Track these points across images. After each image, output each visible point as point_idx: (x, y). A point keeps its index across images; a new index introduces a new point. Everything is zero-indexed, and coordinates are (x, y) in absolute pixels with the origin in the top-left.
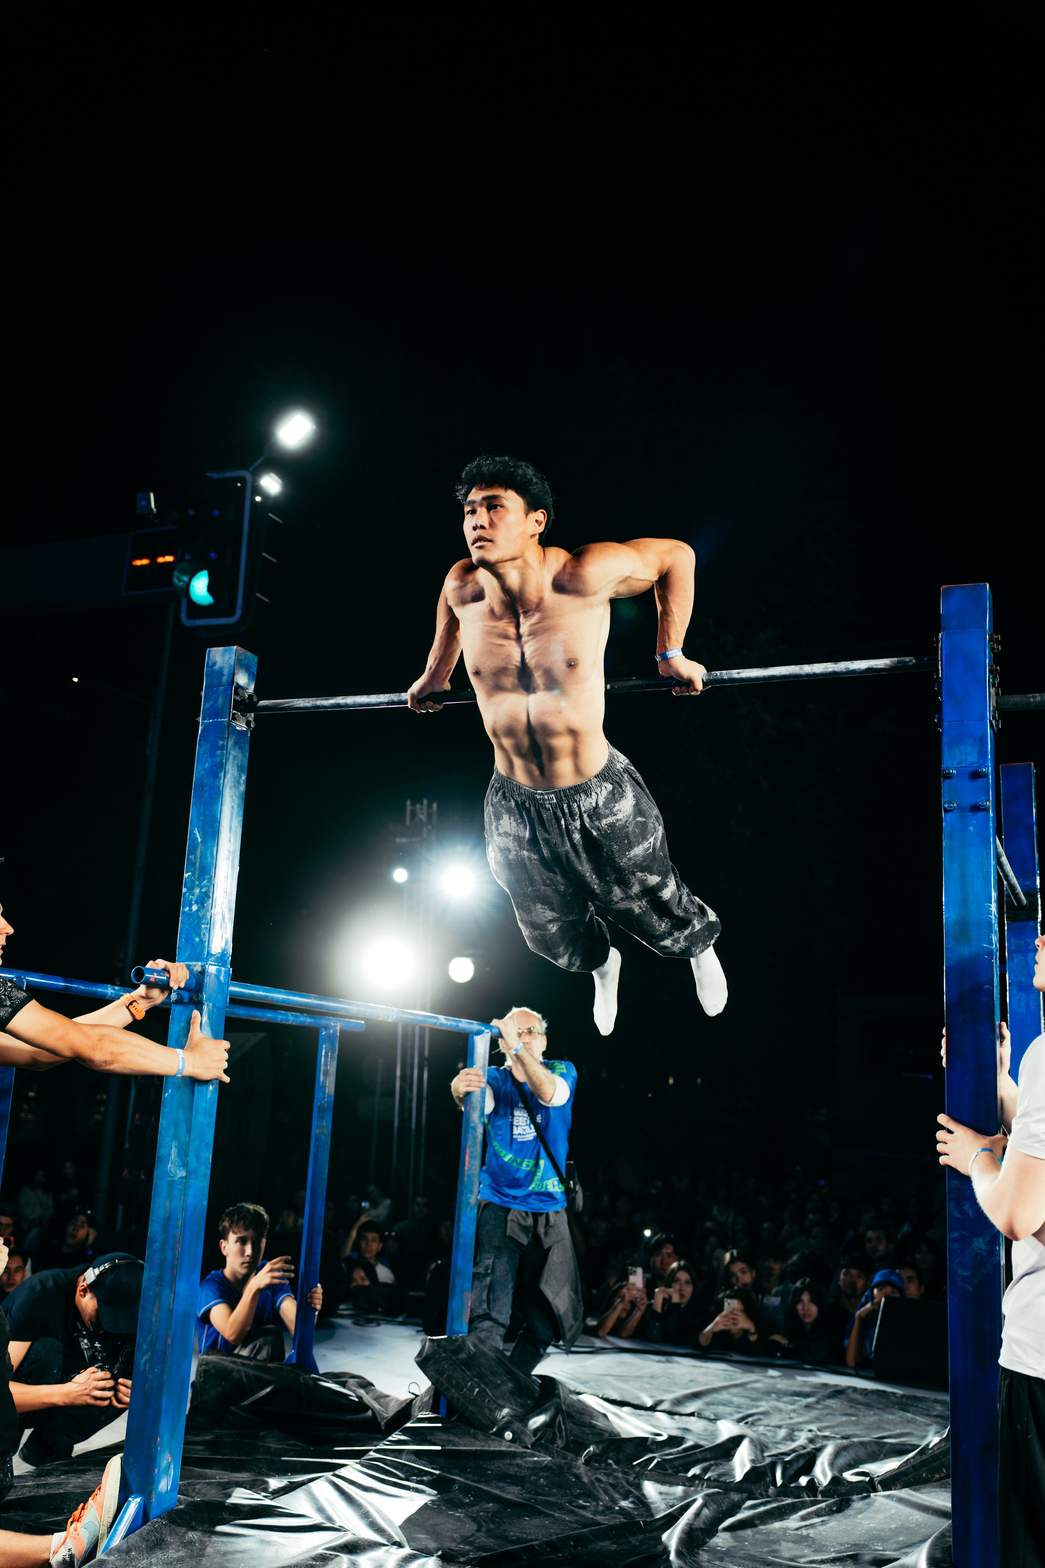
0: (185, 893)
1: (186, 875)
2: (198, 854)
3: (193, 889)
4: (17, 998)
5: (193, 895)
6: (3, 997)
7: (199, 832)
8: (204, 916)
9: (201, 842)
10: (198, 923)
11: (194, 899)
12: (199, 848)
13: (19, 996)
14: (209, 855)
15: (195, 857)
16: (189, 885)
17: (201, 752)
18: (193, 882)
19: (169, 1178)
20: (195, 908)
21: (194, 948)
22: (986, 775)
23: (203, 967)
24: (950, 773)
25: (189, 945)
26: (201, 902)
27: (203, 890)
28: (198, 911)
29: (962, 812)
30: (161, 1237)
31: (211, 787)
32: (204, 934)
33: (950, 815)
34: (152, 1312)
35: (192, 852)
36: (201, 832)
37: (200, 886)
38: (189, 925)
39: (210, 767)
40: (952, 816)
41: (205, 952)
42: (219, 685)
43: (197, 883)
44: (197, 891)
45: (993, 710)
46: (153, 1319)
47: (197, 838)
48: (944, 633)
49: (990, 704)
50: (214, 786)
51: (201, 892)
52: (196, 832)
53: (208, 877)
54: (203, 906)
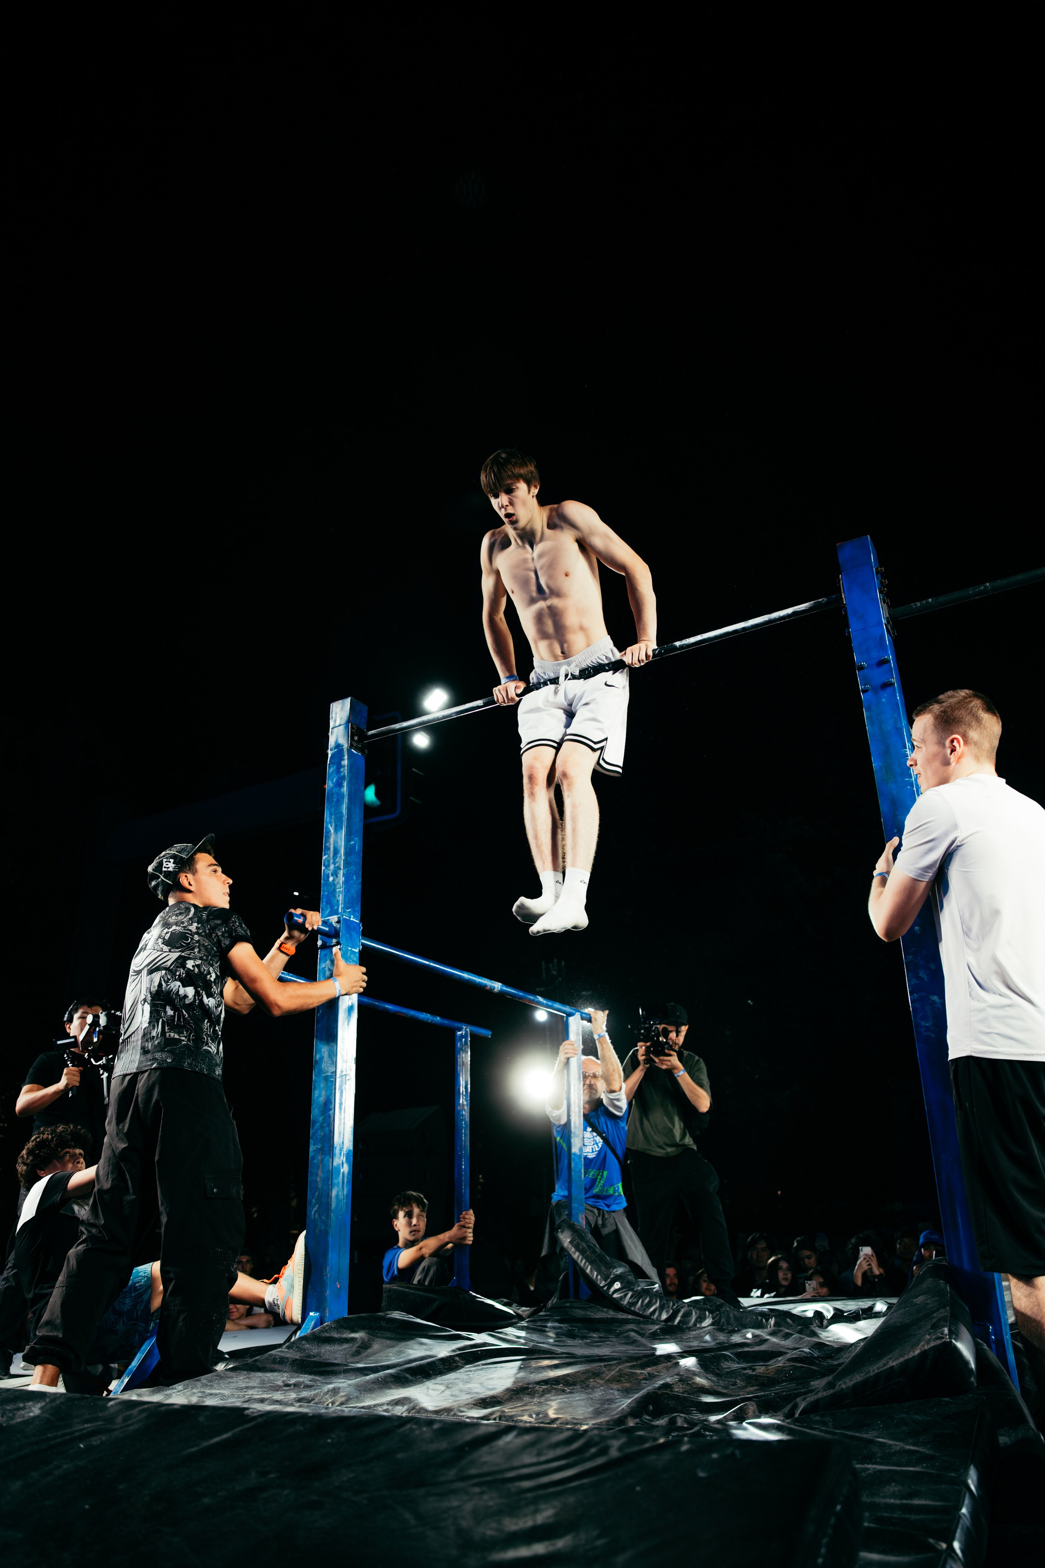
0: (324, 870)
1: (324, 858)
2: (332, 841)
3: (329, 865)
5: (329, 870)
8: (338, 883)
9: (334, 832)
10: (333, 889)
11: (330, 873)
12: (333, 836)
14: (339, 840)
15: (330, 843)
16: (326, 864)
17: (330, 771)
18: (329, 861)
19: (324, 1075)
20: (331, 879)
21: (332, 907)
22: (888, 661)
23: (339, 918)
24: (861, 665)
25: (329, 906)
26: (335, 874)
27: (336, 865)
28: (333, 880)
29: (875, 690)
30: (321, 1119)
31: (338, 794)
32: (339, 896)
33: (866, 694)
34: (317, 1175)
35: (327, 841)
36: (333, 826)
37: (334, 863)
38: (328, 891)
39: (337, 781)
40: (869, 694)
41: (340, 908)
42: (340, 725)
43: (332, 861)
44: (332, 867)
45: (887, 618)
46: (318, 1180)
47: (330, 831)
48: (843, 573)
49: (883, 614)
50: (341, 792)
51: (335, 867)
52: (330, 827)
53: (339, 855)
54: (337, 876)
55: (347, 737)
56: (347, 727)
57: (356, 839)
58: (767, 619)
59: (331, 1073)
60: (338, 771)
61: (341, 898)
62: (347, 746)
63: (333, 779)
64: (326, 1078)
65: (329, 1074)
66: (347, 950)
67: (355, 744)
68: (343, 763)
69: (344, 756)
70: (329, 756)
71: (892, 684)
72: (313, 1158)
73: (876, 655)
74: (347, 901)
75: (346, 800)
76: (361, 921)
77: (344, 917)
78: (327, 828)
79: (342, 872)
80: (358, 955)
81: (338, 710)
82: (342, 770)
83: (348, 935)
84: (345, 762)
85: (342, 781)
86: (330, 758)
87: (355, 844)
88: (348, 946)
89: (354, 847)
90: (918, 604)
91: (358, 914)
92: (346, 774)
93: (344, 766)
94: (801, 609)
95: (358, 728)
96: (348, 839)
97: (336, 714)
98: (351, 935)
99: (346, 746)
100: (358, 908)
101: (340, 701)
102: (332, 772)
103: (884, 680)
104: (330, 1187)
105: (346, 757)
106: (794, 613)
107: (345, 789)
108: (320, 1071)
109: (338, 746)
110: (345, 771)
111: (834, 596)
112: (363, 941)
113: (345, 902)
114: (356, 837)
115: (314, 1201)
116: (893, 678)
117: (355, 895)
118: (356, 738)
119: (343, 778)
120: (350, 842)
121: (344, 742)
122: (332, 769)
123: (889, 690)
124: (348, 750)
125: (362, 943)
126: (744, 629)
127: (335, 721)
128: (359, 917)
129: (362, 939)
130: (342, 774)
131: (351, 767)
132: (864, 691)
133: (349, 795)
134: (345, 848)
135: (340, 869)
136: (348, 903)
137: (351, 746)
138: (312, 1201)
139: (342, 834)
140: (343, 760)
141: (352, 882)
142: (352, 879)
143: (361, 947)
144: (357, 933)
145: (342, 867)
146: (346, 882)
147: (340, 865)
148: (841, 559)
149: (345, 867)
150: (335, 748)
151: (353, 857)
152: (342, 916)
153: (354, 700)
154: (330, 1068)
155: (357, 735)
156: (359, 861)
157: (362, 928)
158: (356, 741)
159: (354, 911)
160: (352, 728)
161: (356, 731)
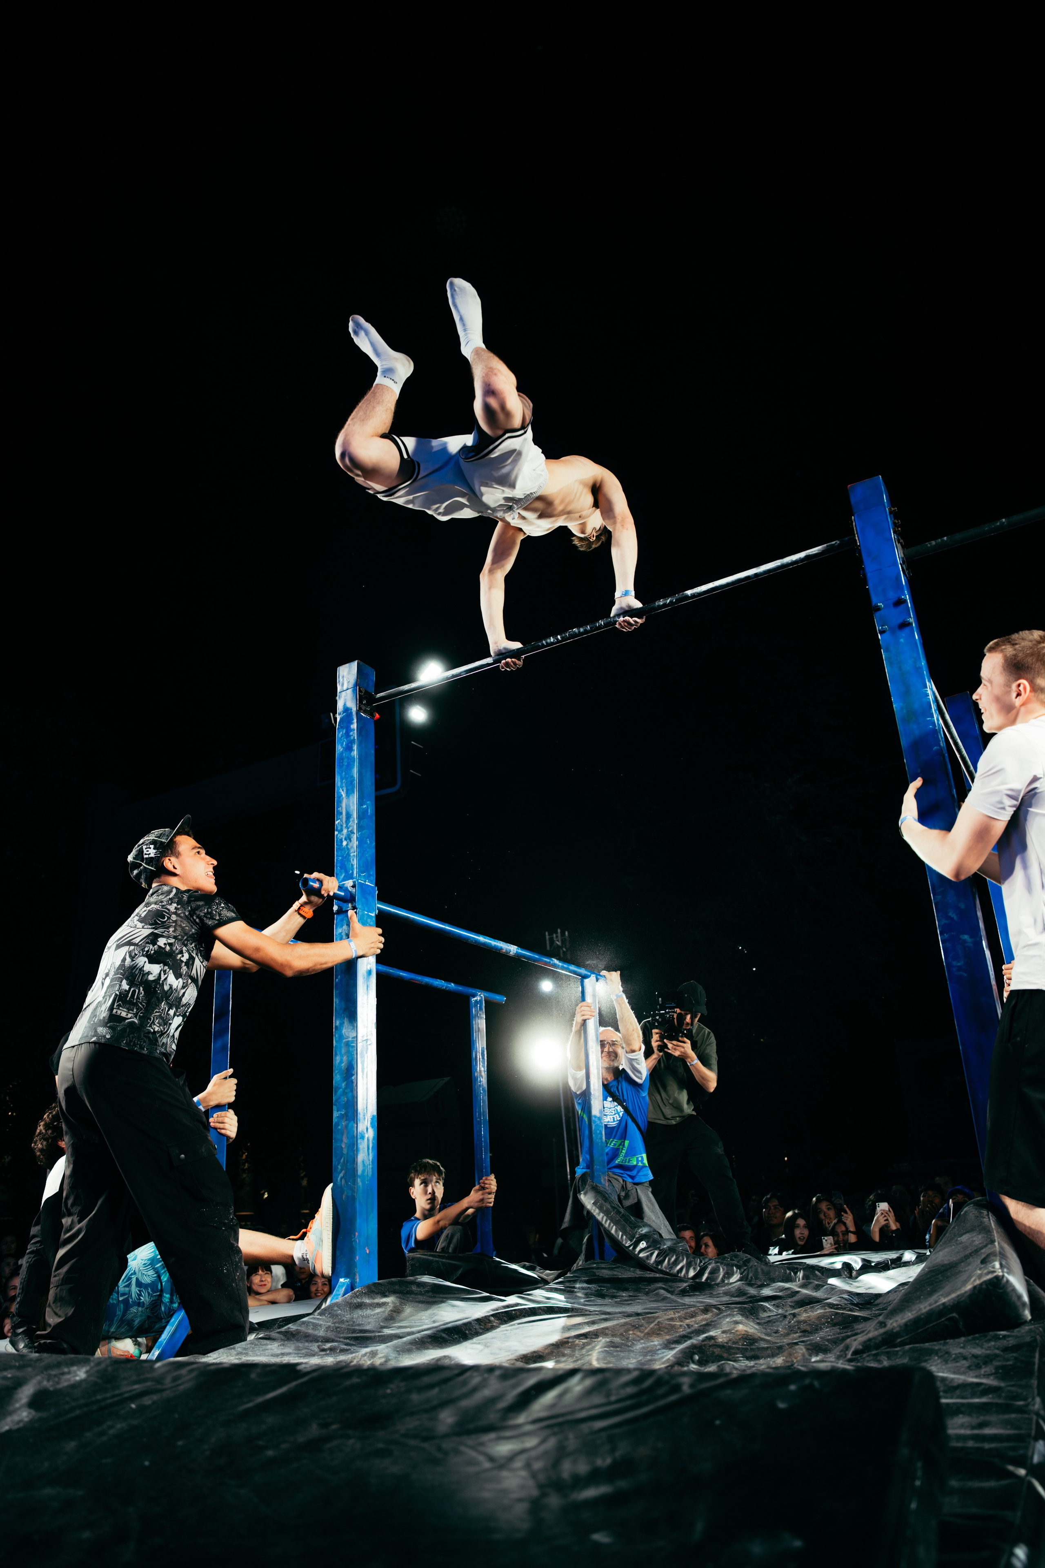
0: (337, 835)
1: (337, 822)
2: (344, 805)
3: (342, 830)
4: (226, 916)
5: (343, 835)
6: (214, 912)
7: (343, 791)
8: (352, 847)
9: (345, 796)
10: (348, 853)
11: (344, 838)
12: (345, 800)
13: (228, 915)
14: (351, 804)
15: (342, 809)
16: (339, 828)
17: (340, 736)
18: (342, 826)
19: (344, 1041)
20: (345, 843)
21: (346, 871)
22: (905, 601)
23: (354, 882)
24: (878, 606)
25: (343, 871)
26: (349, 838)
27: (350, 830)
28: (347, 845)
29: (893, 631)
30: (343, 1085)
31: (348, 758)
32: (353, 860)
33: (884, 635)
34: (342, 1141)
35: (340, 806)
36: (345, 790)
37: (347, 827)
38: (342, 856)
39: (347, 745)
40: (886, 635)
41: (355, 872)
42: (348, 689)
43: (345, 825)
44: (345, 831)
45: (903, 558)
46: (343, 1146)
47: (342, 795)
48: (855, 515)
49: (899, 554)
50: (351, 756)
51: (348, 831)
52: (341, 791)
53: (351, 820)
54: (350, 841)
55: (355, 700)
56: (354, 690)
57: (368, 802)
58: (779, 564)
59: (352, 1038)
60: (347, 735)
61: (355, 862)
63: (343, 743)
64: (348, 1044)
65: (350, 1039)
66: (363, 915)
67: (363, 708)
68: (352, 726)
69: (353, 720)
70: (338, 720)
71: (910, 624)
72: (338, 1124)
73: (892, 596)
74: (362, 865)
75: (356, 764)
76: (376, 885)
78: (339, 793)
79: (355, 836)
80: (374, 919)
81: (345, 674)
82: (351, 733)
83: (363, 900)
84: (354, 726)
85: (352, 744)
86: (339, 722)
87: (367, 807)
88: (364, 910)
89: (366, 810)
90: (933, 543)
91: (373, 878)
92: (356, 738)
93: (354, 730)
94: (814, 553)
95: (366, 692)
96: (361, 802)
97: (343, 677)
98: (366, 899)
99: (354, 709)
100: (373, 872)
101: (347, 665)
102: (342, 737)
103: (900, 621)
104: (355, 1152)
105: (355, 720)
107: (355, 753)
108: (341, 1037)
109: (347, 710)
110: (354, 735)
111: (847, 539)
112: (378, 905)
113: (359, 867)
115: (339, 1167)
116: (911, 617)
117: (369, 859)
118: (364, 701)
119: (353, 742)
120: (363, 805)
121: (353, 706)
122: (341, 733)
123: (907, 630)
124: (357, 714)
125: (378, 907)
126: (756, 575)
127: (343, 685)
128: (374, 881)
129: (378, 903)
130: (352, 738)
131: (360, 730)
132: (882, 632)
133: (360, 759)
134: (358, 812)
135: (354, 833)
136: (363, 867)
137: (360, 708)
138: (338, 1168)
139: (354, 798)
140: (352, 723)
141: (366, 845)
142: (366, 843)
143: (377, 911)
144: (373, 897)
145: (355, 831)
146: (360, 846)
147: (353, 829)
148: (853, 500)
149: (358, 831)
150: (344, 712)
151: (366, 820)
152: (358, 880)
153: (362, 663)
154: (351, 1033)
155: (365, 698)
156: (372, 825)
157: (377, 892)
158: (365, 704)
159: (369, 875)
160: (360, 691)
161: (364, 694)
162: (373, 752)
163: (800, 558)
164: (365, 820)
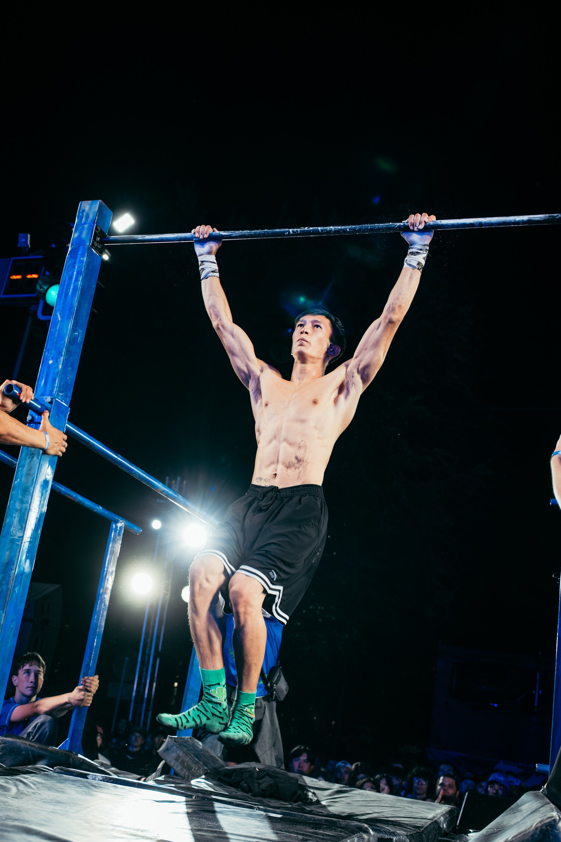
0: (45, 353)
1: (47, 341)
2: (58, 328)
3: (51, 350)
5: (51, 354)
7: (60, 315)
8: (56, 367)
9: (61, 320)
11: (51, 357)
12: (59, 324)
14: (65, 329)
15: (56, 330)
16: (48, 347)
17: (68, 263)
18: (52, 346)
19: (10, 538)
20: (51, 362)
21: (46, 388)
23: (52, 399)
25: (44, 386)
26: (55, 359)
27: (58, 351)
28: (52, 364)
32: (55, 379)
35: (54, 327)
36: (62, 315)
37: (56, 349)
38: (46, 373)
41: (54, 390)
42: (85, 223)
43: (54, 346)
44: (53, 352)
47: (58, 318)
51: (56, 352)
52: (58, 314)
53: (63, 342)
54: (57, 361)
55: (90, 237)
56: (91, 227)
57: (80, 331)
59: (19, 537)
60: (75, 265)
62: (88, 244)
63: (70, 272)
64: (13, 541)
65: (16, 538)
67: (96, 245)
68: (81, 259)
69: (84, 250)
70: (70, 249)
74: (62, 385)
75: (78, 294)
76: (70, 406)
77: (57, 399)
79: (62, 358)
81: (86, 209)
82: (80, 265)
83: (57, 417)
84: (84, 259)
86: (70, 252)
87: (79, 334)
89: (76, 338)
91: (69, 399)
92: (83, 270)
93: (82, 262)
94: (536, 219)
95: (102, 232)
96: (74, 330)
97: (84, 211)
98: (59, 417)
100: (70, 394)
101: (89, 202)
102: (70, 265)
105: (86, 254)
106: (529, 221)
108: (8, 533)
109: (80, 242)
110: (83, 267)
112: (67, 425)
113: (60, 387)
114: (80, 329)
117: (69, 382)
118: (98, 239)
119: (79, 273)
120: (74, 332)
121: (87, 240)
122: (70, 262)
124: (89, 249)
125: (66, 426)
126: (480, 224)
127: (81, 219)
128: (69, 403)
129: (67, 423)
130: (79, 269)
131: (89, 264)
133: (82, 290)
134: (70, 338)
135: (62, 355)
136: (62, 387)
137: (93, 244)
139: (69, 323)
140: (82, 256)
141: (69, 369)
146: (64, 368)
147: (61, 351)
149: (66, 354)
150: (76, 244)
152: (55, 398)
153: (103, 204)
154: (18, 532)
155: (99, 236)
156: (79, 352)
157: (69, 413)
158: (97, 242)
159: (66, 396)
160: (96, 229)
161: (99, 233)
162: (94, 286)
163: (523, 220)
164: (74, 346)
